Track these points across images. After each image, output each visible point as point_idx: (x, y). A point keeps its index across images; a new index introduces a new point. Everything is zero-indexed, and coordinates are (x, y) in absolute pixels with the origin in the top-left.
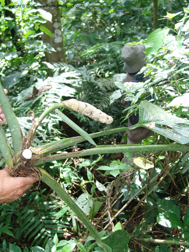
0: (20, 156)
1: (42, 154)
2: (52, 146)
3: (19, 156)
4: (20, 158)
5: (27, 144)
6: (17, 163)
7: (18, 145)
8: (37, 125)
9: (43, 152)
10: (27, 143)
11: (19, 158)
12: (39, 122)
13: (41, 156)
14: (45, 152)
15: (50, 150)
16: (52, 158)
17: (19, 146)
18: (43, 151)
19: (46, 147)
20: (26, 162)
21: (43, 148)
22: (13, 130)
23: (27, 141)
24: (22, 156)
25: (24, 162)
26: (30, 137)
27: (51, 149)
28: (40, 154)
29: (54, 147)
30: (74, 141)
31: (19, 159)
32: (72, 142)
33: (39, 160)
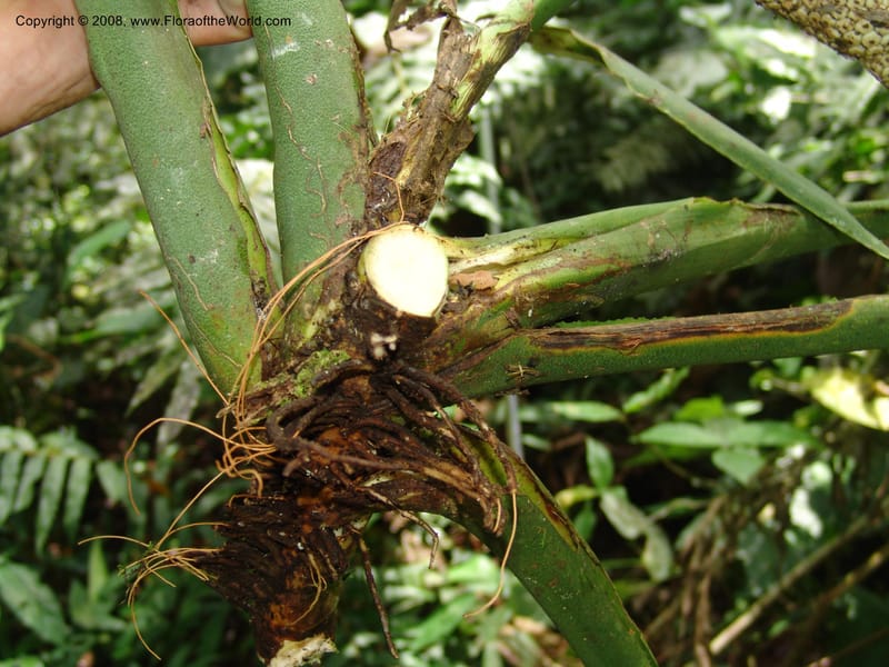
0: (339, 287)
1: (530, 291)
2: (602, 239)
3: (326, 284)
4: (333, 305)
5: (405, 192)
6: (303, 354)
7: (325, 184)
8: (484, 59)
9: (533, 281)
10: (401, 180)
11: (322, 301)
12: (500, 36)
13: (521, 309)
14: (548, 279)
15: (591, 271)
16: (603, 343)
17: (332, 189)
18: (534, 273)
19: (555, 247)
20: (392, 340)
21: (527, 253)
22: (292, 46)
23: (406, 172)
24: (356, 286)
25: (376, 338)
26: (431, 133)
27: (597, 263)
28: (509, 291)
29: (623, 251)
30: (753, 230)
31: (320, 315)
32: (742, 231)
33: (495, 343)
